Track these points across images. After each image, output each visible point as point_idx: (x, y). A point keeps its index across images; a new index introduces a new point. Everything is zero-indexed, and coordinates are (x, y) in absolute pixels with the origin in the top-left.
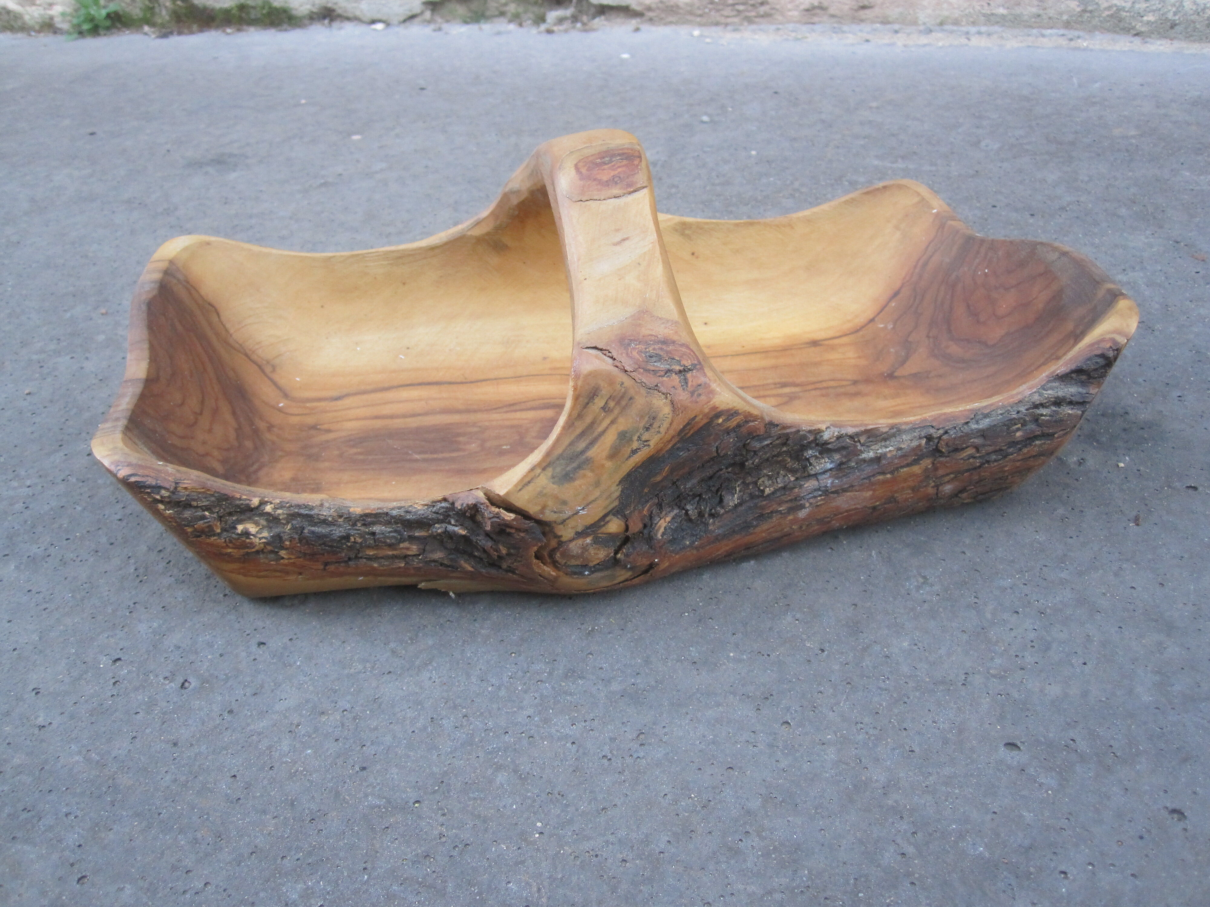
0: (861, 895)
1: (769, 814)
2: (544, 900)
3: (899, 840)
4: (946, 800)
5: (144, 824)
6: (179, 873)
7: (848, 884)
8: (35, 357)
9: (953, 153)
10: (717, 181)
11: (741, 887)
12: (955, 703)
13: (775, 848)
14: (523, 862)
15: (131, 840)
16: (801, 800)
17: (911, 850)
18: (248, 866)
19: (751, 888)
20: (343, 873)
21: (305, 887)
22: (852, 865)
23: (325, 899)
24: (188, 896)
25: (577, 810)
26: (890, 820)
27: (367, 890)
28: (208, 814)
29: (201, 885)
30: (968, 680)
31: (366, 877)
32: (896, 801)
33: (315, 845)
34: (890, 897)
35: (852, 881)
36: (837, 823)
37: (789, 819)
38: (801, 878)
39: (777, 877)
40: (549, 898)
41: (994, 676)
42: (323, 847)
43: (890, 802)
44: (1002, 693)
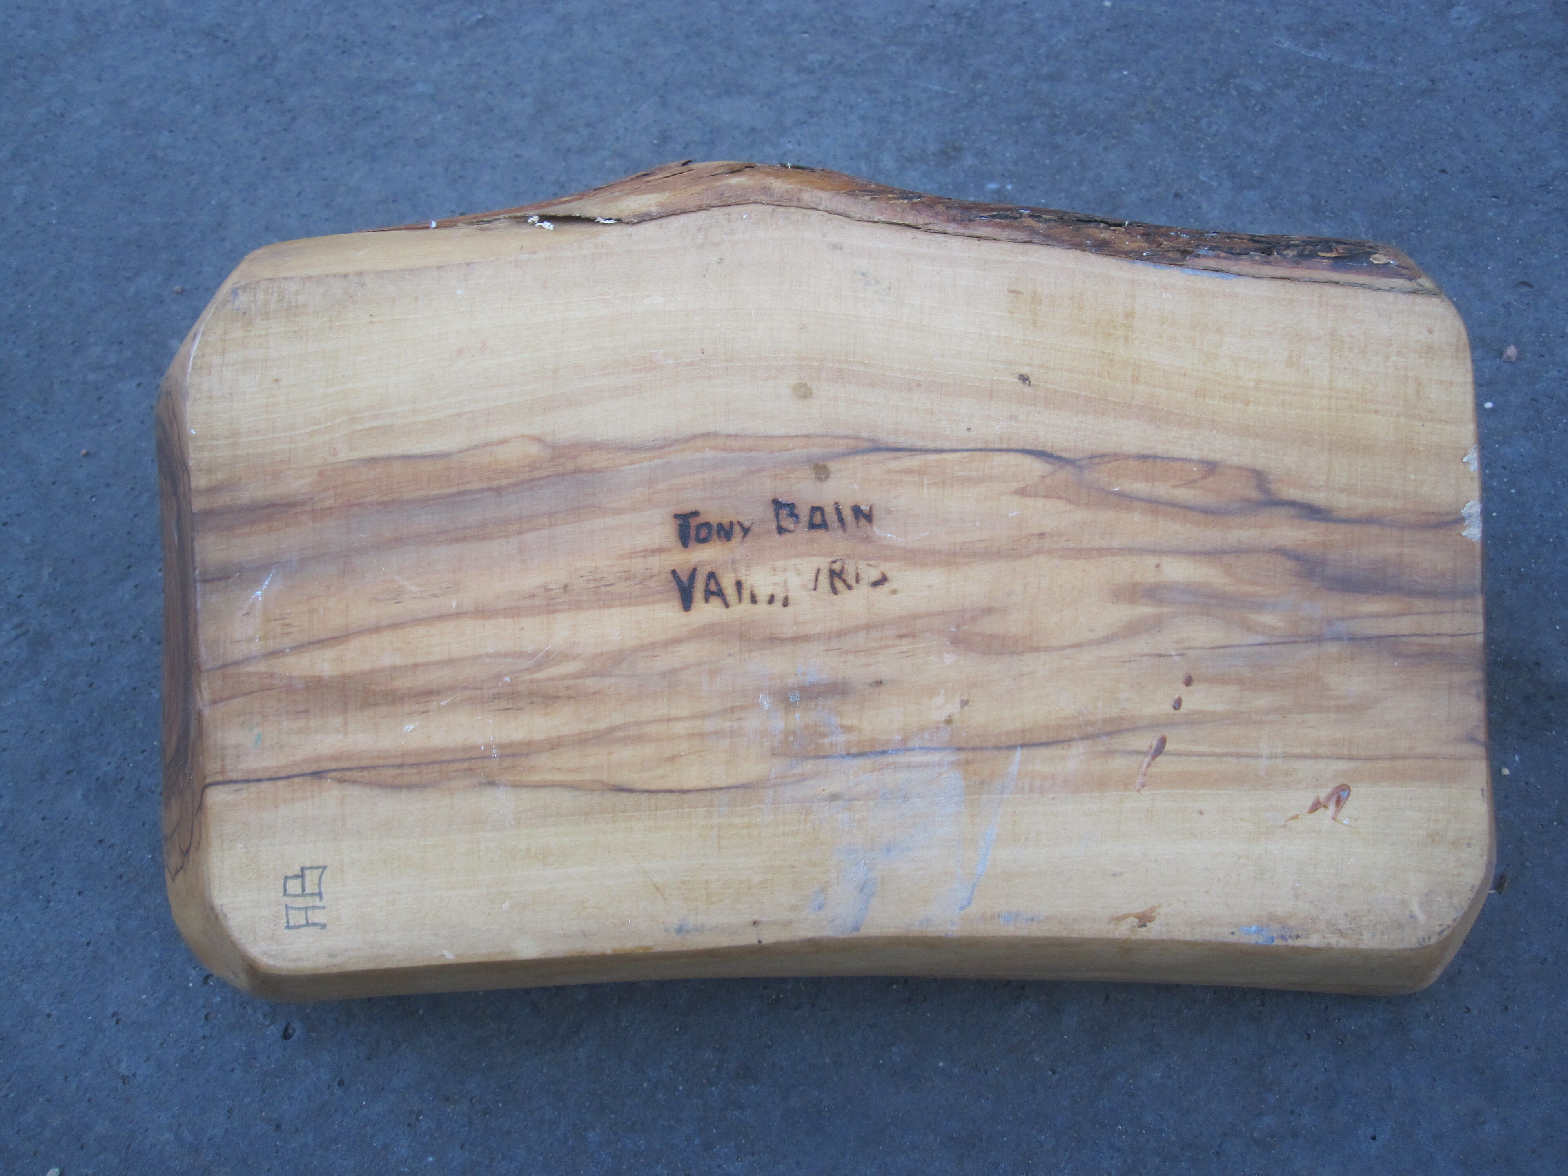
8: (91, 377)
9: (1404, 31)
10: (1045, 71)
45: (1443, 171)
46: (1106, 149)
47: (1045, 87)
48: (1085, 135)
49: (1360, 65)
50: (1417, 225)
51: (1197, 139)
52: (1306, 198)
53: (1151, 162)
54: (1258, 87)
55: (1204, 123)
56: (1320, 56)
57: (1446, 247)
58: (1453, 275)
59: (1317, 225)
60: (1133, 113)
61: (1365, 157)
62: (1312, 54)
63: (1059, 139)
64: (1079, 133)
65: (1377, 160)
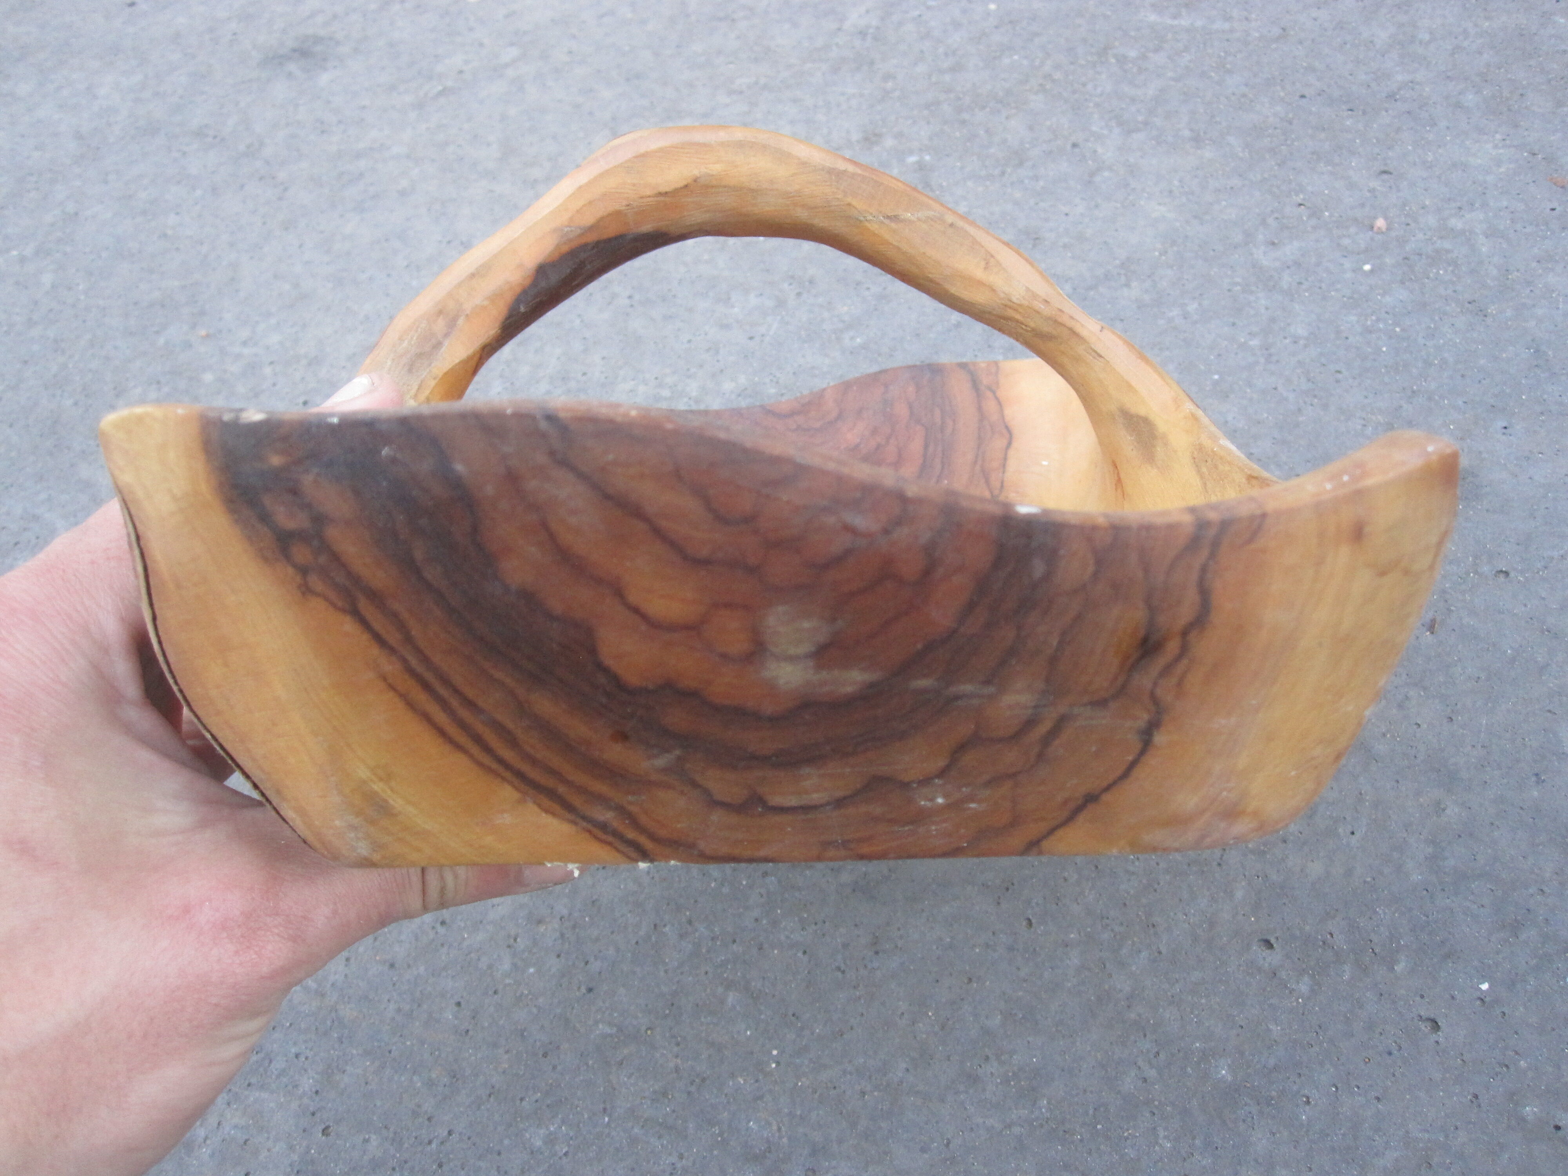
0: (1099, 1127)
1: (1009, 1033)
2: (785, 1140)
3: (1140, 1063)
4: (1192, 1013)
5: (377, 1063)
6: (421, 1120)
7: (1087, 1115)
10: (946, 64)
11: (980, 1120)
12: (1209, 889)
13: (1014, 1074)
14: (761, 1098)
15: (367, 1083)
16: (1042, 1016)
17: (1152, 1073)
18: (488, 1110)
19: (990, 1122)
20: (583, 1115)
21: (547, 1132)
22: (1091, 1092)
23: (569, 1146)
24: (434, 1146)
25: (812, 1034)
26: (1132, 1038)
27: (609, 1134)
28: (439, 1049)
29: (446, 1133)
30: (1225, 857)
31: (607, 1119)
32: (1139, 1015)
33: (551, 1084)
34: (1128, 1130)
35: (1091, 1112)
36: (1078, 1044)
37: (1029, 1039)
38: (1040, 1108)
39: (1016, 1109)
40: (789, 1139)
41: (1252, 852)
42: (560, 1085)
43: (1133, 1016)
44: (1260, 874)
45: (1303, 96)
46: (1007, 118)
47: (947, 78)
48: (988, 109)
49: (1219, 25)
50: (1286, 140)
51: (1086, 100)
52: (1187, 133)
53: (1048, 123)
54: (1133, 54)
55: (1090, 86)
56: (1183, 23)
57: (1313, 153)
58: (1323, 173)
59: (1199, 152)
60: (1028, 87)
61: (1234, 94)
62: (1176, 22)
63: (966, 116)
64: (983, 108)
65: (1244, 95)
